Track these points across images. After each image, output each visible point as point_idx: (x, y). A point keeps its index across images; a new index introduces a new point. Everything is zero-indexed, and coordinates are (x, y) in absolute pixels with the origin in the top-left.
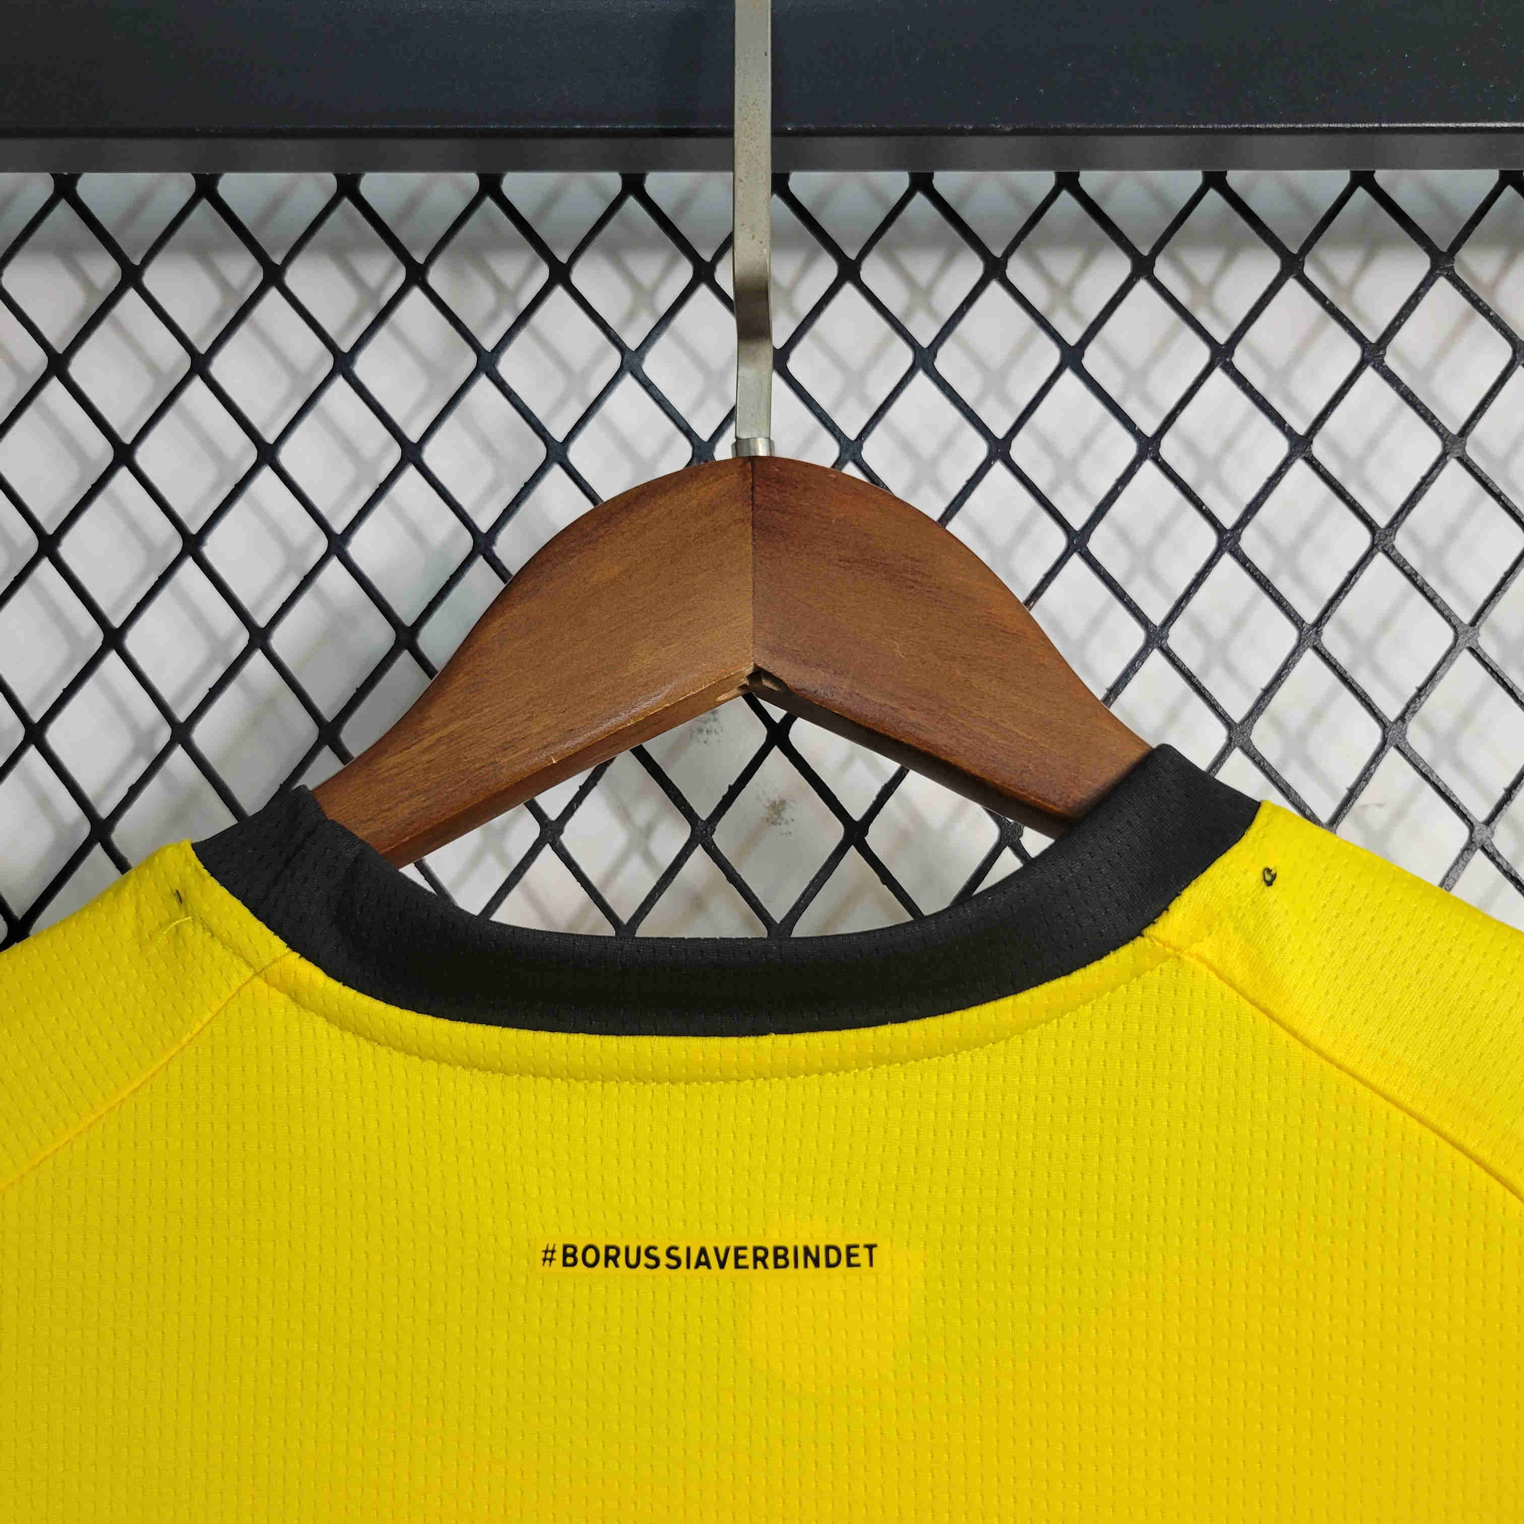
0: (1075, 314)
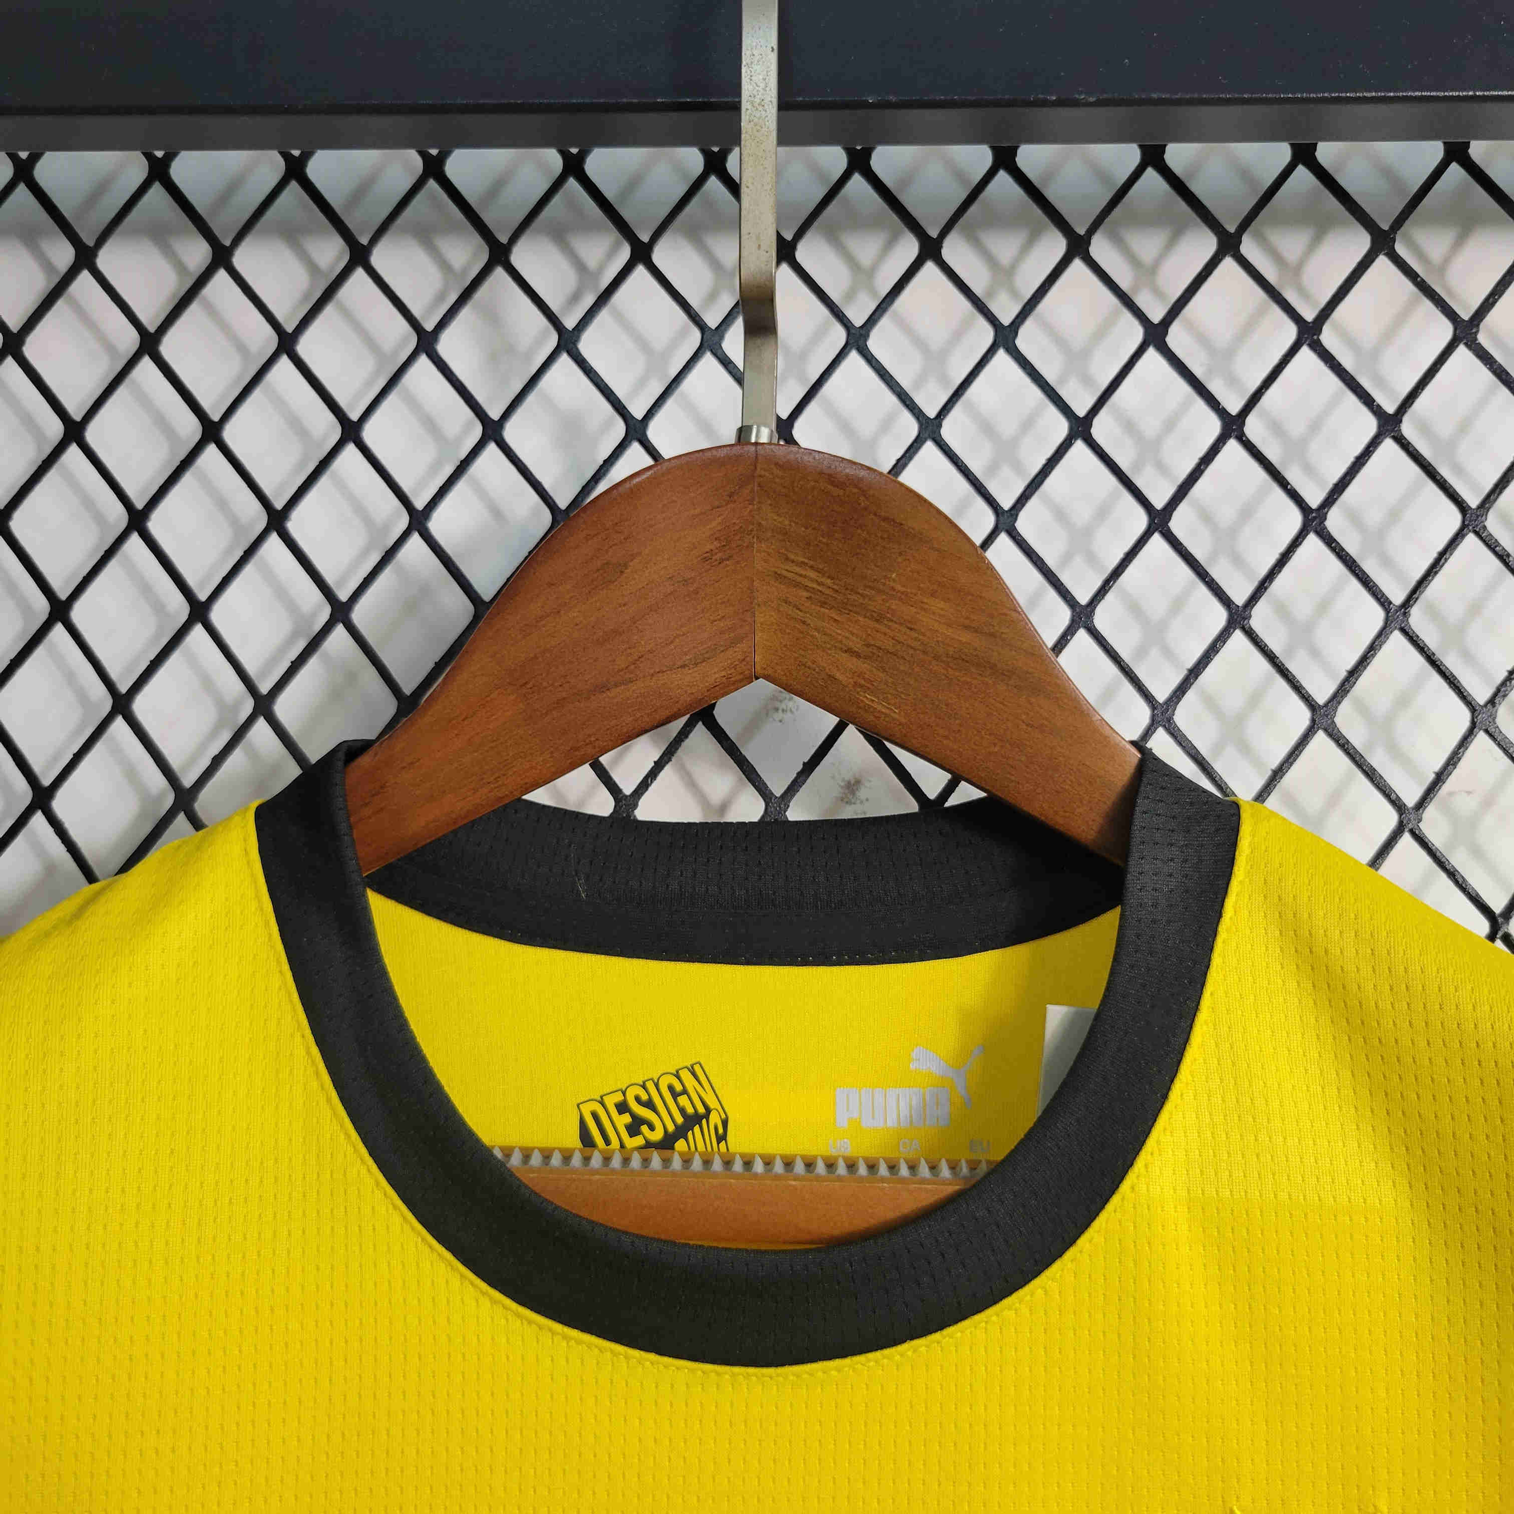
0: (1158, 293)
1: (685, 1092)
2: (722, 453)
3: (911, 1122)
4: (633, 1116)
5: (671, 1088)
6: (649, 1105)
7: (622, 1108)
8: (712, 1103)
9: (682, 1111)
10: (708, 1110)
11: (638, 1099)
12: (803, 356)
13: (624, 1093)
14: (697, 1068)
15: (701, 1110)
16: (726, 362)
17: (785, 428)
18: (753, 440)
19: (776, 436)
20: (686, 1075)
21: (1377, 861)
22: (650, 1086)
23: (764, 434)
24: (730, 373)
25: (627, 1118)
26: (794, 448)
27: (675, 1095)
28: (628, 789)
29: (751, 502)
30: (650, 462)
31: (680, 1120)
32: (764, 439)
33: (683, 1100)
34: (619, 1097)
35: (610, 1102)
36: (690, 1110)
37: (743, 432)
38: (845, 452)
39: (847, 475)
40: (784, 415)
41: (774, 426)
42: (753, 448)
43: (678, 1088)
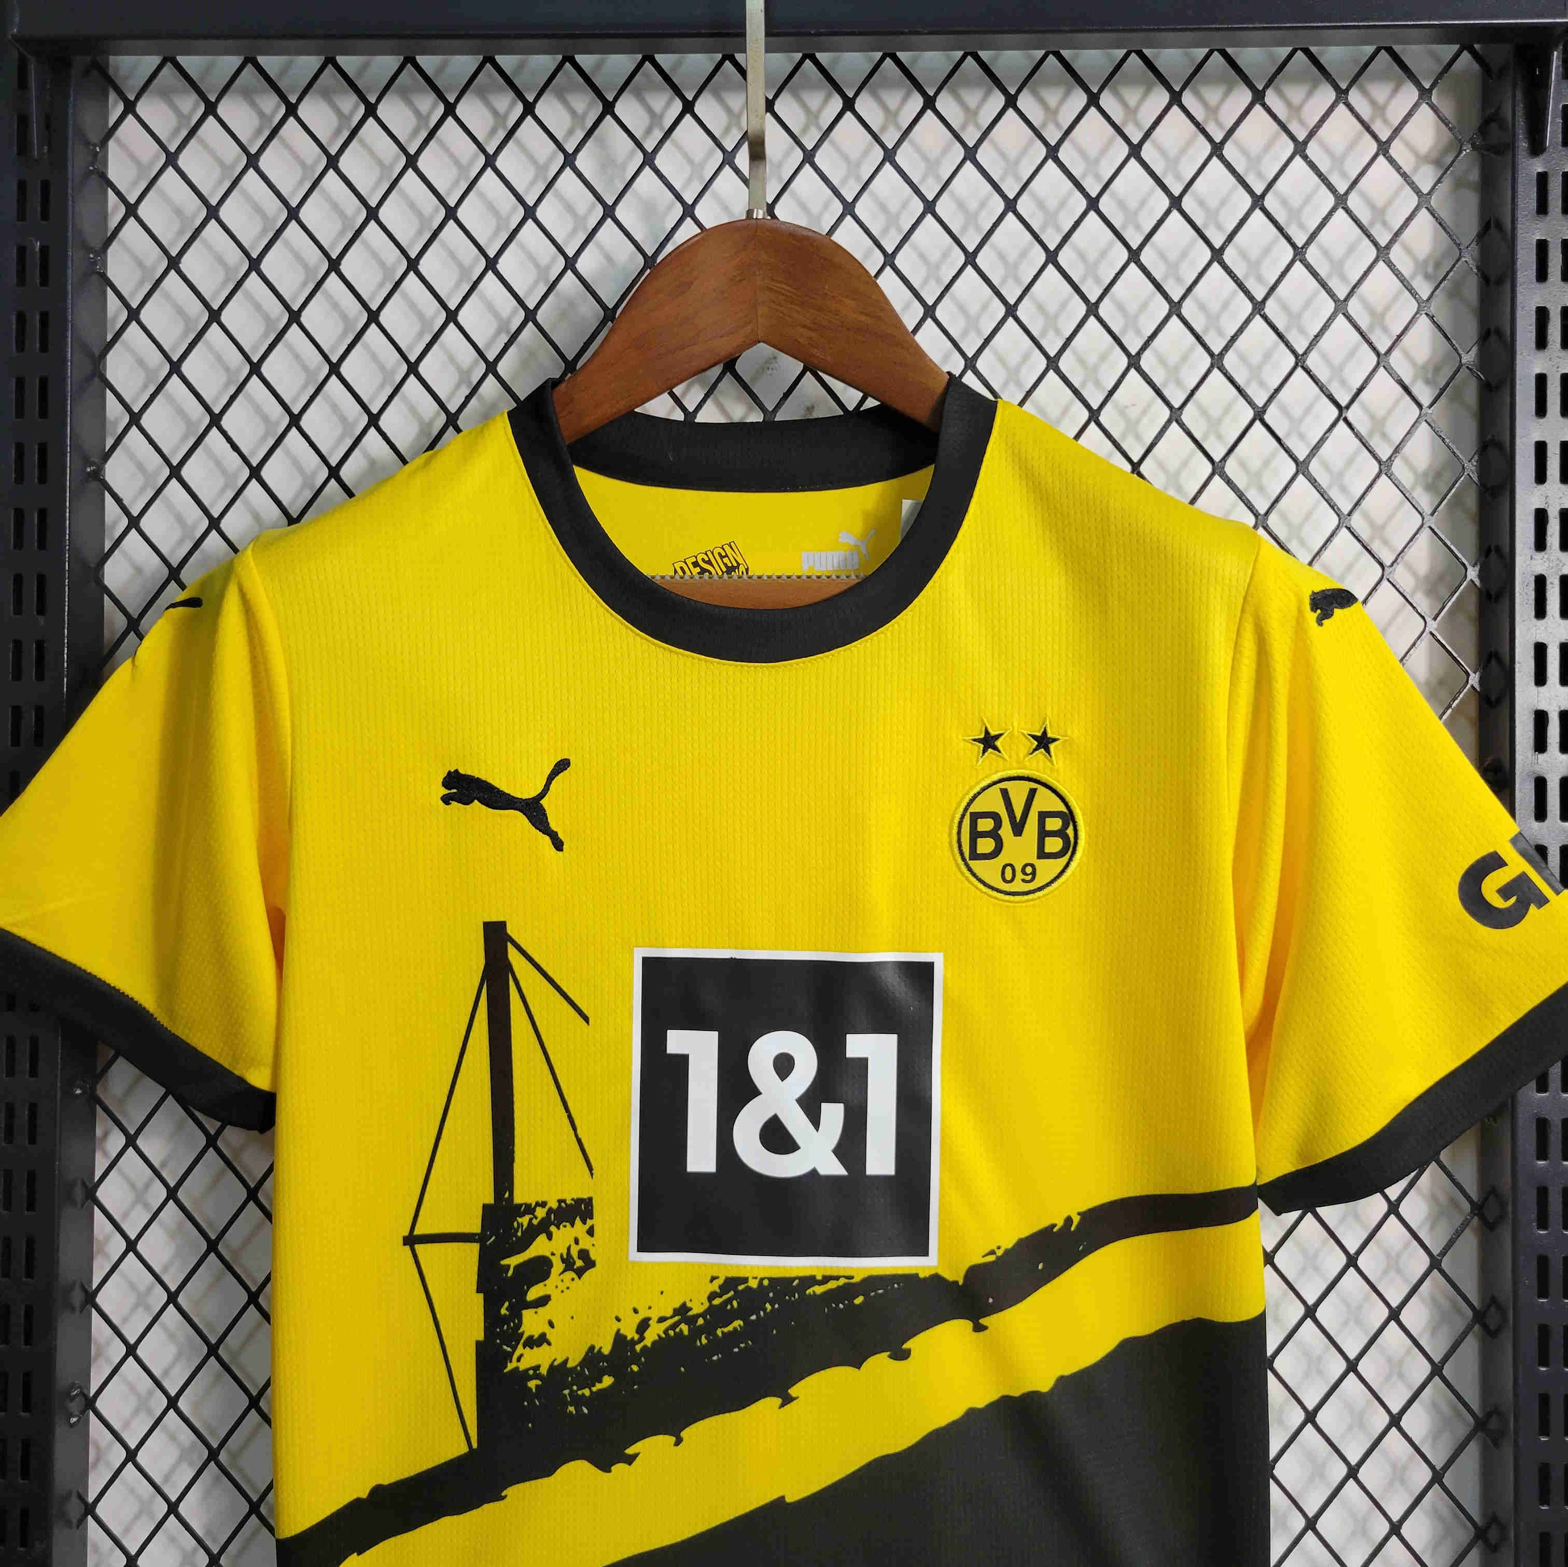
1: (727, 556)
2: (739, 224)
3: (839, 567)
4: (701, 568)
5: (719, 554)
6: (709, 562)
7: (696, 564)
8: (740, 561)
9: (725, 565)
10: (739, 564)
11: (703, 560)
12: (780, 165)
13: (696, 558)
14: (732, 544)
15: (735, 565)
16: (737, 171)
17: (770, 208)
18: (755, 217)
19: (766, 214)
20: (727, 548)
21: (1077, 437)
22: (709, 553)
23: (760, 214)
24: (740, 178)
25: (698, 570)
26: (776, 221)
27: (722, 557)
28: (691, 409)
29: (755, 249)
30: (699, 231)
31: (724, 569)
32: (760, 217)
33: (726, 560)
34: (694, 560)
35: (689, 562)
36: (730, 565)
37: (749, 213)
38: (803, 223)
39: (803, 236)
40: (770, 202)
41: (765, 209)
42: (755, 221)
43: (723, 554)
